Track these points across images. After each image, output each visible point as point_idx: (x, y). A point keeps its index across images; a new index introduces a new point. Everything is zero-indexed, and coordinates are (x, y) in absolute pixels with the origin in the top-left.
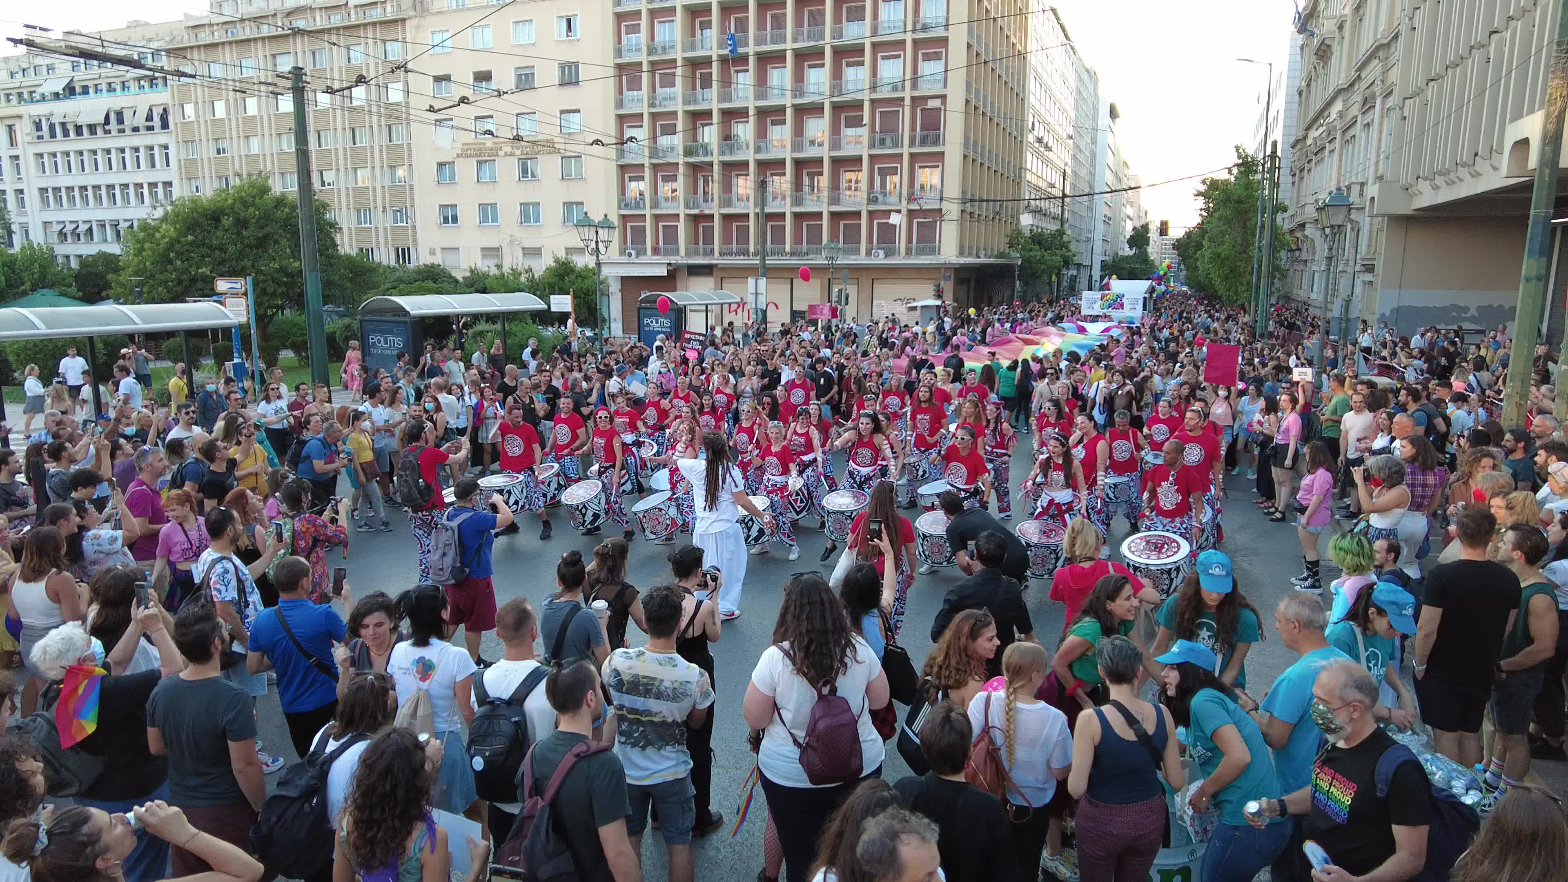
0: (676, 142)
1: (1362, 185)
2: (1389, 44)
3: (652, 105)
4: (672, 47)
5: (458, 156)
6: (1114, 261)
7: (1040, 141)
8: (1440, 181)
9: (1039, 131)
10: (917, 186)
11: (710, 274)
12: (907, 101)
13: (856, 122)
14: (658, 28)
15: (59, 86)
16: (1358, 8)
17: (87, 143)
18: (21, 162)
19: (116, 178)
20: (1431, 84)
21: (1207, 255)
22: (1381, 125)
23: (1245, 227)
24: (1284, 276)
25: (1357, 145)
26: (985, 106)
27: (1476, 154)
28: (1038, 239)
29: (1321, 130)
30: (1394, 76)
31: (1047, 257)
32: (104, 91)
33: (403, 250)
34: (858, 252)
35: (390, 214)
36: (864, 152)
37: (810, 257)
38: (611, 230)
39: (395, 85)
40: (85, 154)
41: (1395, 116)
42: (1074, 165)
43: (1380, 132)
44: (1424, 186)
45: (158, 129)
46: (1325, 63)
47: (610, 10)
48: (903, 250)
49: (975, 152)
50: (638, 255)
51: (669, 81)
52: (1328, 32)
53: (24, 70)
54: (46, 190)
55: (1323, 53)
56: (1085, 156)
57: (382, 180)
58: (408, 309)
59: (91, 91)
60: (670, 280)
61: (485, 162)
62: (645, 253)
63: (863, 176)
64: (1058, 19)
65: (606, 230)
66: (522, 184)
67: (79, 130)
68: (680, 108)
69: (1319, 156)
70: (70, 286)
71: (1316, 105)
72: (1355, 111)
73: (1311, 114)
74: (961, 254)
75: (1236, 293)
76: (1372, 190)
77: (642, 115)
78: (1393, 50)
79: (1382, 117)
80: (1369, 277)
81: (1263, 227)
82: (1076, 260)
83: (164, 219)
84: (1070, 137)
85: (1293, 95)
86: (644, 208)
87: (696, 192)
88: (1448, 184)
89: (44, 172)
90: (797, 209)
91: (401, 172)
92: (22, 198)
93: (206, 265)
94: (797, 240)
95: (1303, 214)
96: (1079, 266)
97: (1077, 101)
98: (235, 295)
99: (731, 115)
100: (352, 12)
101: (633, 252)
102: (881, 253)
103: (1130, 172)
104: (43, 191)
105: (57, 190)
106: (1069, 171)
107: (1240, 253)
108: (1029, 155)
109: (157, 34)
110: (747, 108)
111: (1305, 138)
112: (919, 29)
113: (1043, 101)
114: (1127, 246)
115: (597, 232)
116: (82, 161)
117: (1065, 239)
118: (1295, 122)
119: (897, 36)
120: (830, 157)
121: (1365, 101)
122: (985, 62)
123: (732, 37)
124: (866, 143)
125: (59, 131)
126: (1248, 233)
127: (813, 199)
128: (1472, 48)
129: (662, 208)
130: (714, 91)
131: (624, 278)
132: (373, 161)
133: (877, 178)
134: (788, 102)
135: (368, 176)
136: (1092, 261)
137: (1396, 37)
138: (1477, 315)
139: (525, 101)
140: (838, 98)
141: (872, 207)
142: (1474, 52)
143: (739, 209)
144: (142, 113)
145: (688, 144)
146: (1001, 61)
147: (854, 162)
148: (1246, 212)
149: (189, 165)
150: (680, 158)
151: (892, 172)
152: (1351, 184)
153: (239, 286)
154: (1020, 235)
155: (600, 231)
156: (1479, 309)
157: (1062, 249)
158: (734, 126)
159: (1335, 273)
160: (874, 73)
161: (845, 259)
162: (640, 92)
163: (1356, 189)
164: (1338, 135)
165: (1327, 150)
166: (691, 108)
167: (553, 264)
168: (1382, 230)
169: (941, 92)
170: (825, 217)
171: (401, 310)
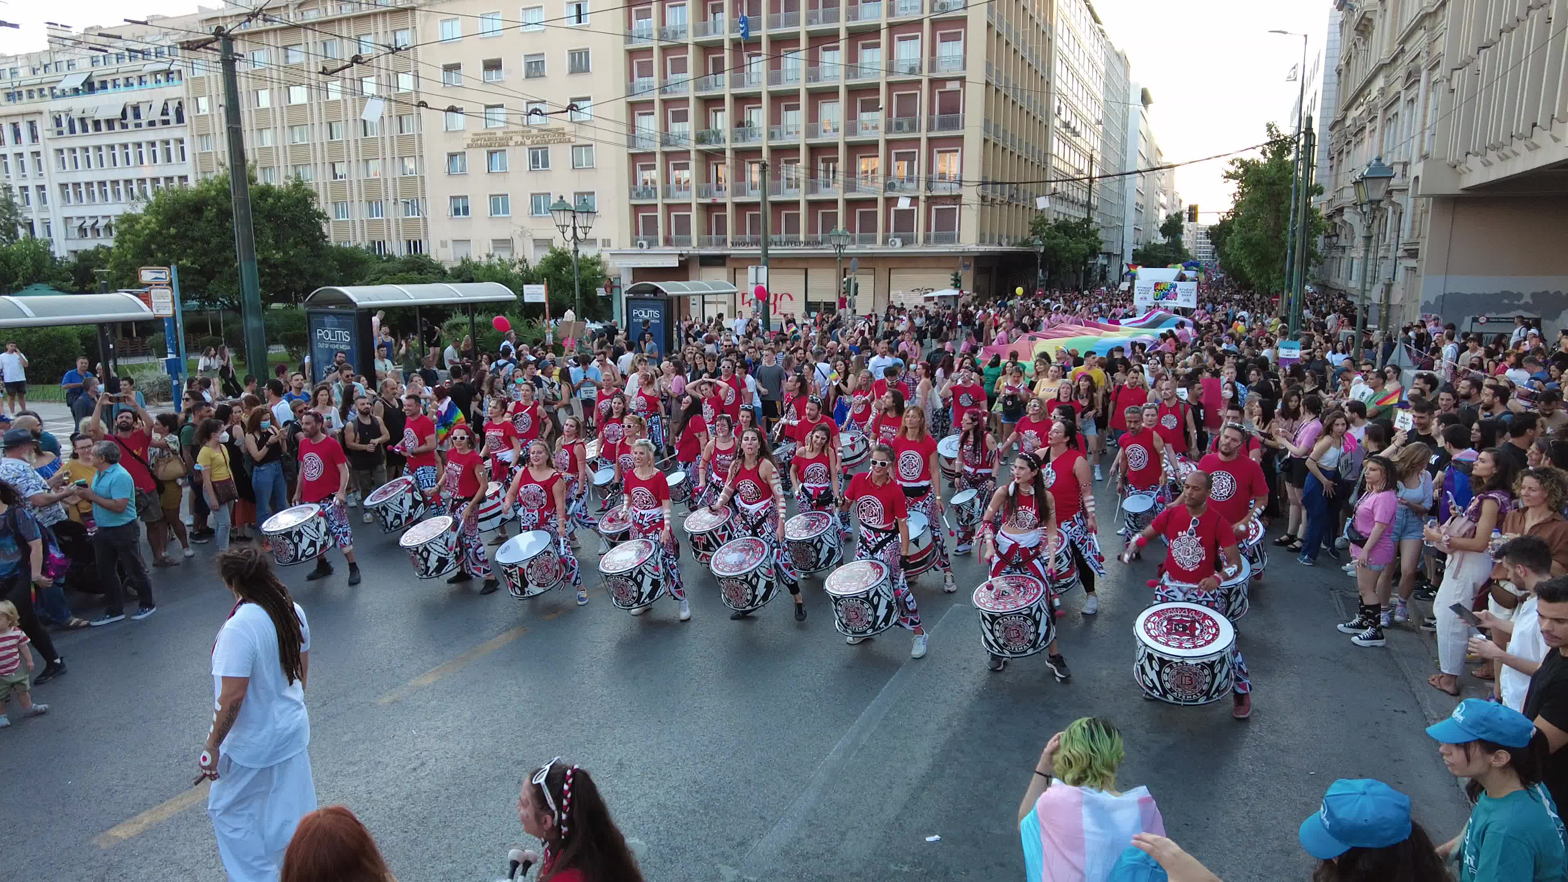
0: (687, 128)
1: (1405, 164)
2: (1435, 13)
3: (663, 91)
4: (683, 32)
5: (469, 146)
6: (1145, 250)
7: (1067, 125)
8: (1492, 156)
9: (1066, 116)
10: (936, 174)
11: (722, 265)
12: (925, 84)
13: (872, 106)
14: (669, 12)
15: (78, 82)
17: (105, 139)
18: (42, 158)
19: (133, 173)
20: (1483, 52)
21: (1238, 240)
22: (1427, 99)
23: (1278, 210)
24: (1320, 262)
25: (1400, 122)
26: (1007, 88)
27: (1535, 125)
28: (1064, 227)
29: (1361, 109)
30: (1441, 46)
31: (1072, 245)
32: (122, 86)
33: (415, 243)
34: (874, 240)
35: (401, 206)
36: (880, 136)
37: (825, 246)
38: (593, 217)
39: (405, 76)
40: (104, 149)
41: (1441, 88)
42: (1104, 152)
43: (1426, 108)
44: (1474, 162)
45: (173, 123)
46: (1366, 39)
48: (921, 238)
49: (996, 135)
50: (650, 246)
51: (680, 67)
52: (1369, 5)
53: (46, 66)
54: (66, 185)
55: (1364, 28)
56: (1116, 142)
57: (393, 172)
58: (354, 299)
59: (109, 86)
60: (681, 271)
61: (496, 152)
62: (657, 243)
63: (880, 161)
65: (587, 216)
66: (532, 175)
67: (97, 124)
68: (691, 94)
69: (1359, 137)
70: (68, 280)
71: (1356, 83)
72: (1398, 86)
73: (1351, 93)
74: (982, 241)
75: (1269, 280)
76: (1417, 169)
77: (653, 102)
78: (1440, 18)
79: (1427, 92)
80: (1412, 263)
81: (1296, 211)
82: (1103, 248)
84: (1100, 123)
85: (1331, 76)
86: (656, 197)
87: (708, 180)
88: (1501, 159)
89: (64, 168)
90: (813, 197)
91: (410, 164)
92: (44, 194)
94: (812, 228)
95: (1341, 198)
96: (1109, 255)
97: (1106, 86)
98: (160, 286)
99: (743, 101)
100: (363, 2)
101: (645, 243)
102: (898, 241)
103: (1162, 156)
104: (63, 186)
105: (77, 185)
106: (1097, 157)
107: (1272, 238)
108: (1055, 140)
109: (173, 28)
110: (760, 93)
111: (1344, 119)
112: (936, 8)
113: (1070, 85)
114: (1160, 234)
115: (574, 217)
116: (101, 156)
117: (1092, 226)
118: (1333, 104)
119: (914, 16)
120: (846, 143)
121: (1409, 75)
122: (1007, 43)
123: (744, 21)
124: (882, 127)
125: (78, 126)
126: (1281, 216)
127: (828, 186)
128: (1530, 8)
129: (674, 198)
130: (726, 77)
131: (635, 270)
132: (384, 153)
133: (894, 164)
134: (802, 87)
135: (379, 169)
136: (1123, 250)
137: (1443, 4)
138: (1531, 302)
139: (536, 89)
140: (852, 82)
141: (889, 194)
142: (1532, 12)
143: (754, 196)
144: (158, 107)
145: (699, 131)
146: (1024, 42)
147: (870, 148)
148: (1279, 194)
149: (204, 158)
150: (692, 146)
151: (909, 158)
152: (1393, 164)
153: (163, 276)
154: (1044, 221)
155: (579, 216)
156: (1534, 295)
157: (1088, 237)
158: (747, 112)
159: (1374, 259)
160: (891, 55)
161: (860, 248)
162: (651, 79)
163: (1398, 169)
164: (1380, 113)
165: (1367, 130)
166: (703, 94)
167: (550, 254)
168: (1426, 211)
169: (960, 74)
170: (840, 204)
171: (349, 302)
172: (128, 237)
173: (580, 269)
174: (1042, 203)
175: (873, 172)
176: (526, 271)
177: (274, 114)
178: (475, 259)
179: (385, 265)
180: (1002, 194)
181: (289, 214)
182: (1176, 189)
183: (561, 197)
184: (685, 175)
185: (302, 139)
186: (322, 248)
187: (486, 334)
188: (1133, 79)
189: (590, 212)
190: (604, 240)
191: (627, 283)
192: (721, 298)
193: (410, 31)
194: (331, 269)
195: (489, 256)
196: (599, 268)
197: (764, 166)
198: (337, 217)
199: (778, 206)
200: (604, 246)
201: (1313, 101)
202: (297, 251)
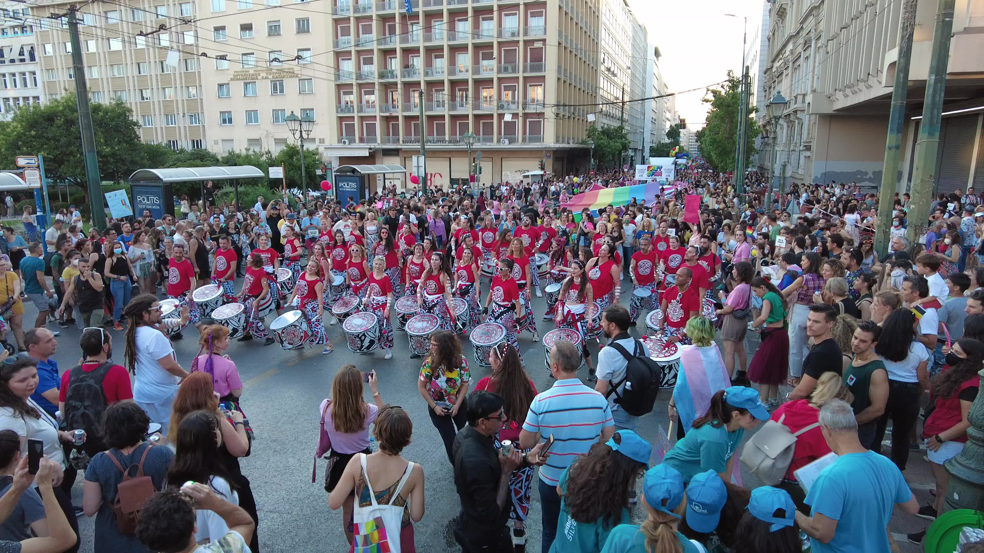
0: (373, 69)
1: (804, 95)
2: (819, 6)
3: (357, 45)
4: (370, 8)
5: (231, 80)
6: (657, 146)
7: (609, 70)
8: (848, 91)
9: (608, 64)
10: (529, 99)
11: (397, 155)
12: (521, 43)
13: (489, 57)
20: (843, 30)
22: (815, 57)
23: (731, 122)
24: (757, 153)
25: (801, 71)
26: (571, 47)
27: (869, 74)
28: (607, 133)
29: (781, 62)
30: (822, 26)
31: (612, 144)
33: (197, 141)
34: (491, 140)
35: (187, 118)
36: (494, 76)
37: (461, 143)
39: (189, 33)
41: (822, 51)
42: (631, 86)
43: (815, 62)
44: (839, 95)
45: (28, 61)
46: (783, 20)
48: (520, 139)
49: (565, 76)
50: (350, 142)
51: (368, 30)
55: (781, 13)
56: (639, 80)
57: (182, 96)
58: (161, 177)
60: (371, 159)
61: (249, 83)
62: (355, 141)
63: (494, 91)
65: (309, 124)
66: (273, 98)
68: (375, 47)
69: (780, 78)
71: (778, 46)
72: (800, 49)
73: (775, 52)
74: (557, 141)
75: (726, 164)
76: (810, 98)
77: (351, 52)
78: (821, 9)
79: (815, 53)
80: (808, 154)
81: (741, 122)
82: (632, 145)
84: (629, 68)
85: (765, 41)
86: (353, 112)
87: (387, 101)
88: (853, 93)
90: (453, 113)
91: (193, 91)
93: (44, 150)
94: (453, 132)
96: (635, 150)
97: (633, 45)
98: (32, 168)
99: (408, 52)
101: (347, 141)
102: (507, 141)
106: (627, 89)
107: (728, 139)
108: (602, 79)
110: (419, 47)
111: (772, 67)
113: (610, 44)
114: (666, 137)
115: (301, 125)
117: (624, 132)
118: (766, 58)
119: (514, 1)
120: (473, 79)
121: (806, 43)
122: (571, 19)
123: (408, 2)
124: (495, 70)
126: (733, 124)
127: (462, 106)
128: (866, 6)
129: (365, 112)
130: (397, 36)
131: (340, 158)
132: (175, 83)
133: (504, 93)
134: (445, 43)
135: (173, 93)
136: (643, 147)
137: (823, 2)
138: (872, 176)
139: (274, 43)
140: (477, 41)
141: (501, 112)
142: (868, 8)
143: (415, 112)
144: (16, 50)
145: (381, 70)
146: (582, 18)
147: (488, 82)
148: (732, 112)
149: (50, 85)
150: (375, 79)
151: (513, 89)
152: (798, 95)
153: (33, 161)
154: (595, 129)
155: (303, 124)
156: (874, 173)
157: (621, 139)
158: (410, 59)
159: (789, 151)
160: (500, 25)
161: (483, 145)
162: (349, 37)
163: (800, 98)
164: (790, 64)
165: (784, 74)
166: (382, 47)
167: (285, 148)
168: (815, 123)
169: (543, 37)
170: (471, 117)
171: (158, 178)
173: (305, 157)
174: (591, 118)
175: (490, 97)
176: (270, 158)
177: (99, 57)
178: (237, 151)
179: (179, 155)
180: (569, 112)
181: (114, 123)
182: (676, 109)
183: (292, 112)
184: (372, 98)
185: (119, 74)
186: (137, 145)
187: (246, 199)
188: (649, 41)
189: (311, 121)
190: (320, 139)
191: (335, 165)
192: (396, 176)
193: (191, 4)
194: (142, 159)
195: (247, 150)
196: (317, 157)
197: (421, 94)
198: (145, 125)
199: (431, 118)
200: (320, 143)
201: (755, 56)
202: (120, 147)
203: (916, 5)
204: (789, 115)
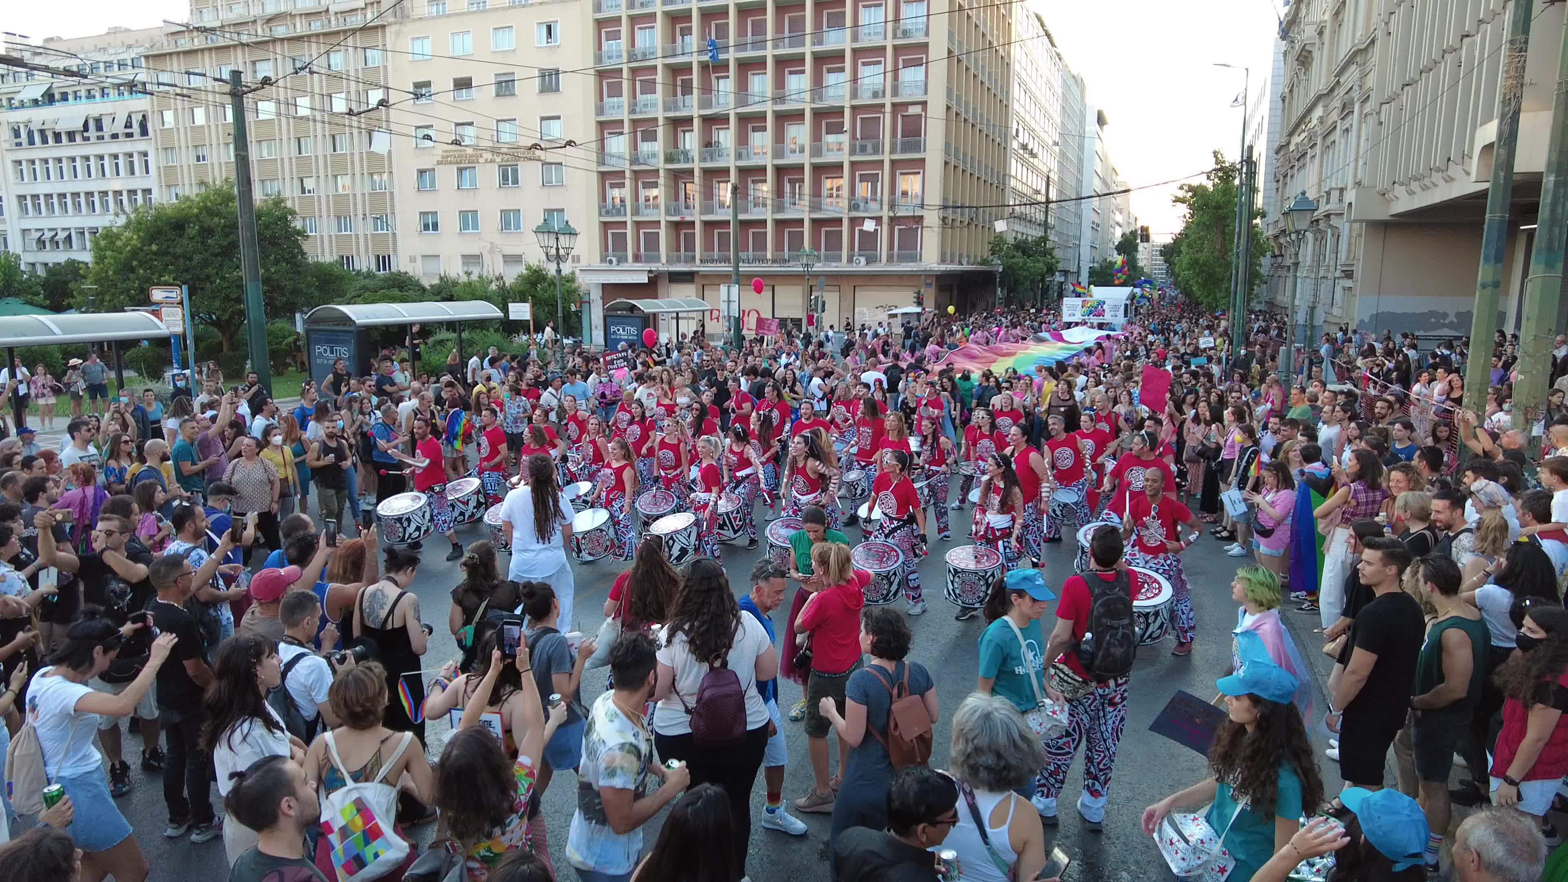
0: (657, 148)
1: (1342, 190)
2: (1366, 50)
3: (632, 111)
4: (653, 54)
5: (439, 163)
6: (1101, 268)
7: (1024, 147)
8: (1415, 186)
9: (1023, 138)
10: (898, 193)
11: (692, 281)
12: (888, 108)
13: (837, 129)
14: (638, 34)
15: (37, 94)
16: (1337, 14)
17: (65, 150)
19: (94, 186)
20: (1406, 89)
21: (1186, 260)
22: (1359, 130)
23: (1223, 233)
24: (1265, 282)
25: (1337, 151)
26: (967, 112)
27: (1449, 160)
28: (1022, 247)
29: (1303, 135)
30: (1371, 81)
31: (1030, 264)
32: (83, 99)
33: (384, 258)
34: (839, 259)
35: (370, 221)
36: (845, 158)
37: (792, 263)
38: (573, 237)
39: (375, 92)
40: (64, 161)
41: (1371, 121)
42: (1060, 172)
43: (1359, 137)
44: (1400, 191)
45: (137, 136)
46: (1307, 69)
47: (590, 16)
48: (884, 256)
49: (956, 157)
50: (619, 262)
51: (649, 87)
52: (1309, 38)
53: (3, 77)
54: (25, 197)
55: (1304, 59)
56: (1072, 162)
57: (363, 188)
58: (353, 318)
59: (70, 97)
60: (650, 288)
61: (466, 168)
62: (627, 261)
63: (845, 182)
64: (1043, 25)
65: (567, 237)
66: (502, 192)
67: (57, 137)
68: (660, 114)
69: (1301, 162)
70: (38, 294)
71: (1298, 110)
72: (1334, 116)
73: (1294, 120)
74: (943, 261)
75: (1215, 299)
76: (1351, 195)
77: (622, 121)
78: (1370, 55)
79: (1360, 123)
80: (1348, 283)
81: (1240, 233)
82: (1060, 266)
83: (127, 226)
84: (1056, 144)
85: (1277, 102)
86: (625, 215)
87: (677, 198)
88: (1423, 189)
89: (23, 179)
90: (780, 216)
91: (379, 180)
93: (170, 273)
94: (779, 247)
96: (1066, 273)
97: (1063, 108)
98: (171, 304)
99: (712, 121)
100: (333, 19)
101: (614, 259)
102: (863, 260)
103: (1119, 179)
104: (22, 198)
105: (35, 197)
106: (1054, 177)
107: (1218, 259)
108: (1013, 162)
109: (137, 41)
110: (728, 114)
111: (1288, 144)
112: (899, 34)
113: (1037, 119)
114: (1116, 252)
115: (557, 239)
116: (61, 168)
117: (1049, 245)
118: (1278, 129)
119: (878, 42)
120: (811, 164)
121: (1344, 106)
122: (967, 69)
123: (713, 43)
124: (846, 147)
125: (37, 138)
126: (1226, 236)
127: (794, 205)
128: (1445, 51)
129: (643, 215)
130: (695, 97)
131: (604, 286)
132: (353, 168)
133: (858, 185)
134: (769, 108)
135: (348, 185)
136: (1079, 267)
137: (1372, 43)
138: (1455, 320)
139: (505, 107)
140: (818, 105)
141: (854, 215)
142: (1447, 56)
143: (725, 215)
144: (121, 120)
145: (668, 151)
146: (983, 67)
147: (835, 169)
148: (1225, 218)
149: (168, 172)
150: (660, 164)
151: (873, 179)
152: (1331, 189)
153: (174, 295)
154: (1002, 242)
155: (562, 238)
156: (1458, 315)
157: (1045, 256)
158: (714, 133)
159: (1316, 279)
160: (855, 79)
161: (824, 266)
162: (620, 99)
163: (1335, 195)
164: (1319, 140)
165: (1309, 156)
166: (671, 114)
167: (525, 272)
168: (1360, 235)
169: (922, 98)
170: (807, 223)
171: (347, 319)
172: (109, 253)
174: (1000, 226)
175: (838, 192)
176: (502, 288)
178: (452, 276)
180: (962, 217)
181: (269, 232)
182: (1131, 209)
184: (654, 193)
185: (270, 154)
186: (301, 264)
187: (470, 350)
188: (1088, 100)
189: (572, 233)
190: (575, 257)
191: (597, 298)
192: (691, 315)
193: (380, 50)
194: (310, 286)
195: (468, 274)
196: (572, 285)
197: (732, 186)
198: (308, 232)
199: (745, 224)
200: (575, 262)
201: (1260, 125)
202: (278, 267)
203: (1524, 68)
204: (1317, 221)
